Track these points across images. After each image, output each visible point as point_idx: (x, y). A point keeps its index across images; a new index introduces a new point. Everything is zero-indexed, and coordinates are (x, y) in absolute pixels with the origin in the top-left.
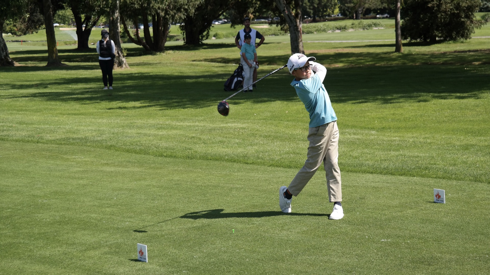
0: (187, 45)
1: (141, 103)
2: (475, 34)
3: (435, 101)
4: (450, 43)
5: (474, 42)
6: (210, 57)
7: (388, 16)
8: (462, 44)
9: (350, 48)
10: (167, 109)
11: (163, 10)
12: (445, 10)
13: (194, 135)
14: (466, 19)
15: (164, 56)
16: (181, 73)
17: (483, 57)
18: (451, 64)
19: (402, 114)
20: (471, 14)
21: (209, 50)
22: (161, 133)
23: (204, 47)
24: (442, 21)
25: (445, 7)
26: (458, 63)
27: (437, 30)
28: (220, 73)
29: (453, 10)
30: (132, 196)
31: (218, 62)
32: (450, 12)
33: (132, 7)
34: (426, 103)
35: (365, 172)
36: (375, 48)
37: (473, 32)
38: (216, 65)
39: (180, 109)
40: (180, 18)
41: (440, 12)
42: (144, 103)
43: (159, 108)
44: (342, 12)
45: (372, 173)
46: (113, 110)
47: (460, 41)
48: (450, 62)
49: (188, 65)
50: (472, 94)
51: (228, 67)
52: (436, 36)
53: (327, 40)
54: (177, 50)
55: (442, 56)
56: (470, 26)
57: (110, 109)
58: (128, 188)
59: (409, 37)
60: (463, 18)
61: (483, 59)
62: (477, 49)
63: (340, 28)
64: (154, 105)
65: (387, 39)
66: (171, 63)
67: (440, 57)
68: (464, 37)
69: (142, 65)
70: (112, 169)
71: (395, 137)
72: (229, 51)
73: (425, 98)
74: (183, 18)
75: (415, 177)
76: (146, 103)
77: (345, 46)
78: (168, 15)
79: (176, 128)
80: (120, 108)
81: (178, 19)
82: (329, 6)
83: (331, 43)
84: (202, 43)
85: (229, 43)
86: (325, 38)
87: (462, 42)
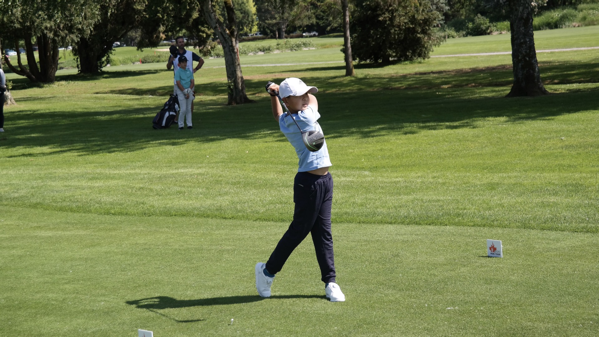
0: (82, 74)
1: (51, 148)
2: (434, 52)
3: (424, 132)
4: (406, 64)
5: (433, 62)
6: (115, 87)
7: (317, 34)
8: (420, 65)
9: (289, 73)
10: (88, 154)
11: (51, 29)
12: (399, 24)
13: (141, 186)
14: (422, 35)
15: (56, 88)
16: (86, 108)
17: (452, 79)
18: (417, 88)
19: (391, 150)
20: (428, 28)
21: (112, 79)
22: (97, 185)
23: (105, 76)
24: (395, 37)
25: (398, 21)
26: (424, 87)
27: (390, 48)
28: (136, 107)
29: (408, 24)
30: (92, 266)
31: (130, 94)
32: (405, 26)
33: (12, 27)
34: (415, 135)
35: (381, 222)
36: (318, 71)
37: (431, 50)
38: (128, 98)
39: (105, 154)
40: (73, 41)
41: (394, 26)
42: (54, 148)
43: (76, 154)
44: (262, 30)
45: (391, 223)
46: (16, 158)
47: (417, 61)
48: (415, 86)
49: (93, 98)
50: (465, 123)
51: (144, 99)
52: (390, 56)
53: (256, 63)
54: (72, 81)
55: (402, 79)
56: (428, 43)
57: (11, 157)
58: (81, 257)
59: (357, 57)
60: (419, 33)
61: (453, 81)
62: (440, 70)
63: (264, 50)
64: (69, 150)
65: (329, 61)
66: (68, 97)
67: (401, 81)
68: (422, 56)
69: (30, 100)
70: (50, 234)
71: (397, 177)
72: (137, 80)
73: (409, 129)
74: (76, 41)
75: (448, 226)
76: (56, 148)
77: (282, 71)
78: (58, 36)
79: (113, 178)
80: (23, 155)
81: (70, 41)
82: (246, 23)
83: (262, 67)
84: (101, 70)
85: (135, 70)
86: (254, 62)
87: (420, 63)
